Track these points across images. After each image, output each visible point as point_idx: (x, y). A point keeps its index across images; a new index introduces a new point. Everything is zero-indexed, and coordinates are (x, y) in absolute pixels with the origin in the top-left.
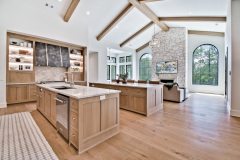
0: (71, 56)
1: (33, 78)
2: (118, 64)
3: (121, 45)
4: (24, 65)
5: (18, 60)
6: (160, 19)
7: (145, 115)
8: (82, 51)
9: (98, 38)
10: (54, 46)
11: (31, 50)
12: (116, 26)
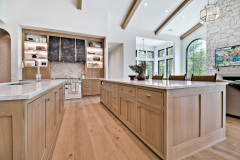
2: (156, 59)
3: (156, 32)
4: (40, 61)
5: (34, 56)
8: (102, 43)
9: (123, 26)
10: (69, 39)
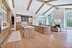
0: (29, 18)
1: (21, 24)
3: (43, 15)
4: (19, 21)
5: (18, 20)
6: (54, 6)
7: (43, 34)
8: (32, 17)
9: (36, 13)
10: (25, 17)
11: (20, 18)
12: (41, 10)
